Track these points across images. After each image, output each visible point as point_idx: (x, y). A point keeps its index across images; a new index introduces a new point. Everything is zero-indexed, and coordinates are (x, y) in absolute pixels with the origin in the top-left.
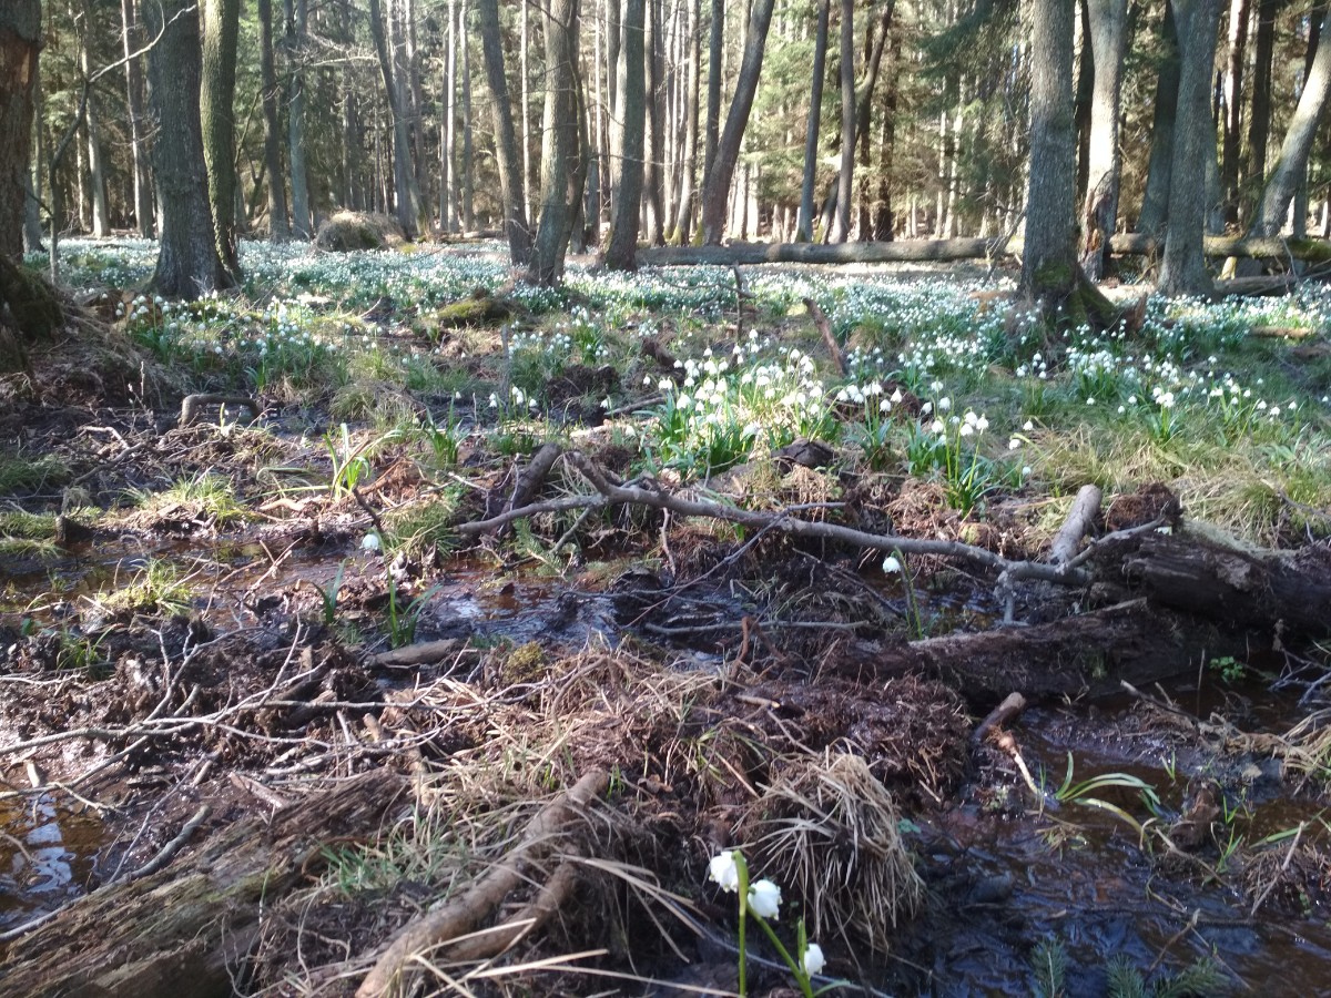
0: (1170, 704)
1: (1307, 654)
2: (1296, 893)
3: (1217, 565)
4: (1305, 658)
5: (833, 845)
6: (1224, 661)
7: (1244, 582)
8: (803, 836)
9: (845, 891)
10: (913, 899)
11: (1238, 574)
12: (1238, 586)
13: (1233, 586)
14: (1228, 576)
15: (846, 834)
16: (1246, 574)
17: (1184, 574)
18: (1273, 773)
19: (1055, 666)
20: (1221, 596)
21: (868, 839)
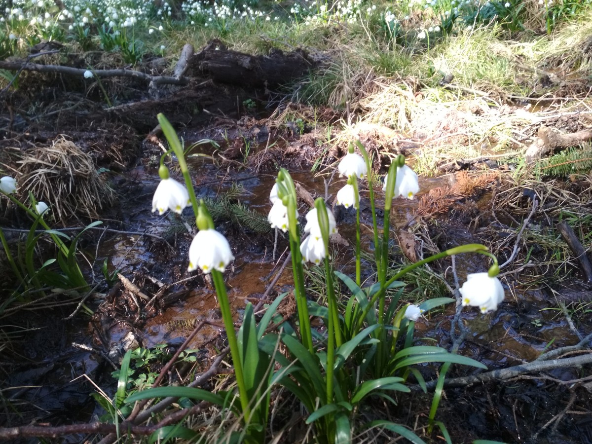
0: (225, 116)
1: (276, 90)
2: (273, 163)
3: (237, 60)
4: (276, 92)
5: (59, 177)
6: (248, 101)
7: (249, 65)
8: (43, 177)
9: (70, 196)
10: (110, 198)
11: (246, 62)
12: (247, 67)
13: (245, 68)
14: (242, 64)
15: (66, 171)
16: (249, 62)
17: (225, 65)
18: (265, 131)
19: (177, 112)
20: (241, 73)
21: (77, 170)
